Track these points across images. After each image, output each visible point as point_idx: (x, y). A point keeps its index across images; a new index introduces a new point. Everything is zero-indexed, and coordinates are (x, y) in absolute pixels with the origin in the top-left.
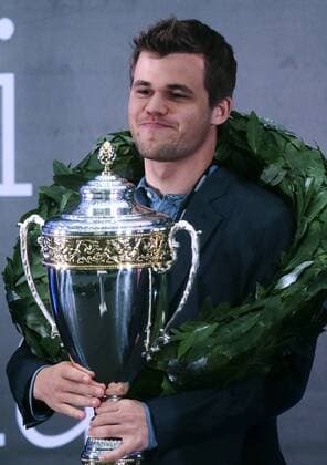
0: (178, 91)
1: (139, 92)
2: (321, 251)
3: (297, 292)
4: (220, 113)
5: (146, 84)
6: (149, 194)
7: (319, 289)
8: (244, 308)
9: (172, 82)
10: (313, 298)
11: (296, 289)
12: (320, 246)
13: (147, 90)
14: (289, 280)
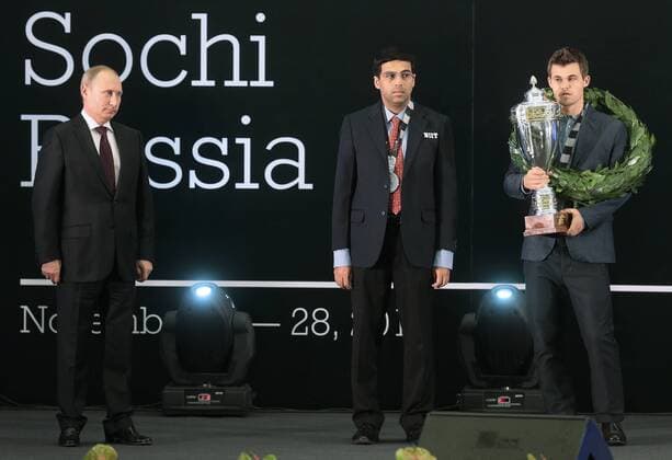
1: (556, 79)
5: (558, 77)
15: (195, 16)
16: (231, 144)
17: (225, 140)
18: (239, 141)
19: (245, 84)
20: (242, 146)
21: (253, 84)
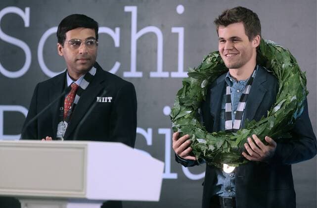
0: (235, 39)
1: (221, 41)
2: (289, 94)
3: (280, 113)
4: (256, 42)
5: (222, 38)
6: (231, 80)
7: (289, 111)
8: (261, 122)
9: (232, 36)
10: (287, 115)
11: (279, 112)
12: (289, 92)
13: (223, 41)
14: (277, 108)
15: (127, 9)
16: (155, 134)
17: (150, 130)
18: (161, 131)
19: (166, 75)
20: (164, 136)
21: (174, 75)
